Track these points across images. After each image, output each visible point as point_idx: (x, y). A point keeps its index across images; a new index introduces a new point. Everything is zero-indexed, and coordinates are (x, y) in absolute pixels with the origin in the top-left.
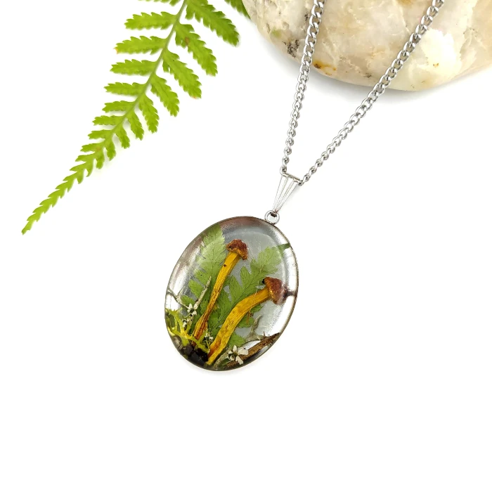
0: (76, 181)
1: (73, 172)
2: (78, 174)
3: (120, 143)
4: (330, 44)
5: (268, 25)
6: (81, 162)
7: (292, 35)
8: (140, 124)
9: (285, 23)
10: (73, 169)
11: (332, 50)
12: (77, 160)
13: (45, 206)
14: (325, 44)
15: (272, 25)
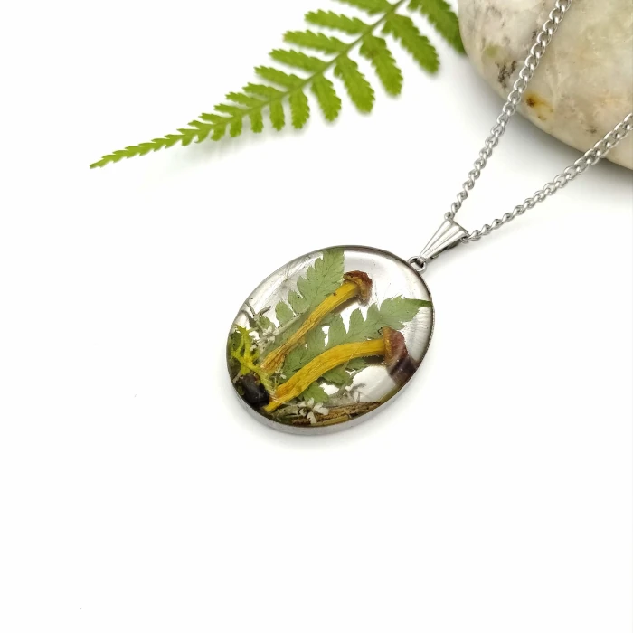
0: (180, 142)
1: (180, 133)
2: (186, 137)
3: (250, 126)
4: (555, 73)
5: (484, 40)
6: (195, 128)
7: (510, 55)
8: (283, 116)
9: (506, 39)
10: (181, 130)
11: (556, 81)
12: (190, 124)
13: (131, 152)
14: (548, 73)
15: (489, 39)
